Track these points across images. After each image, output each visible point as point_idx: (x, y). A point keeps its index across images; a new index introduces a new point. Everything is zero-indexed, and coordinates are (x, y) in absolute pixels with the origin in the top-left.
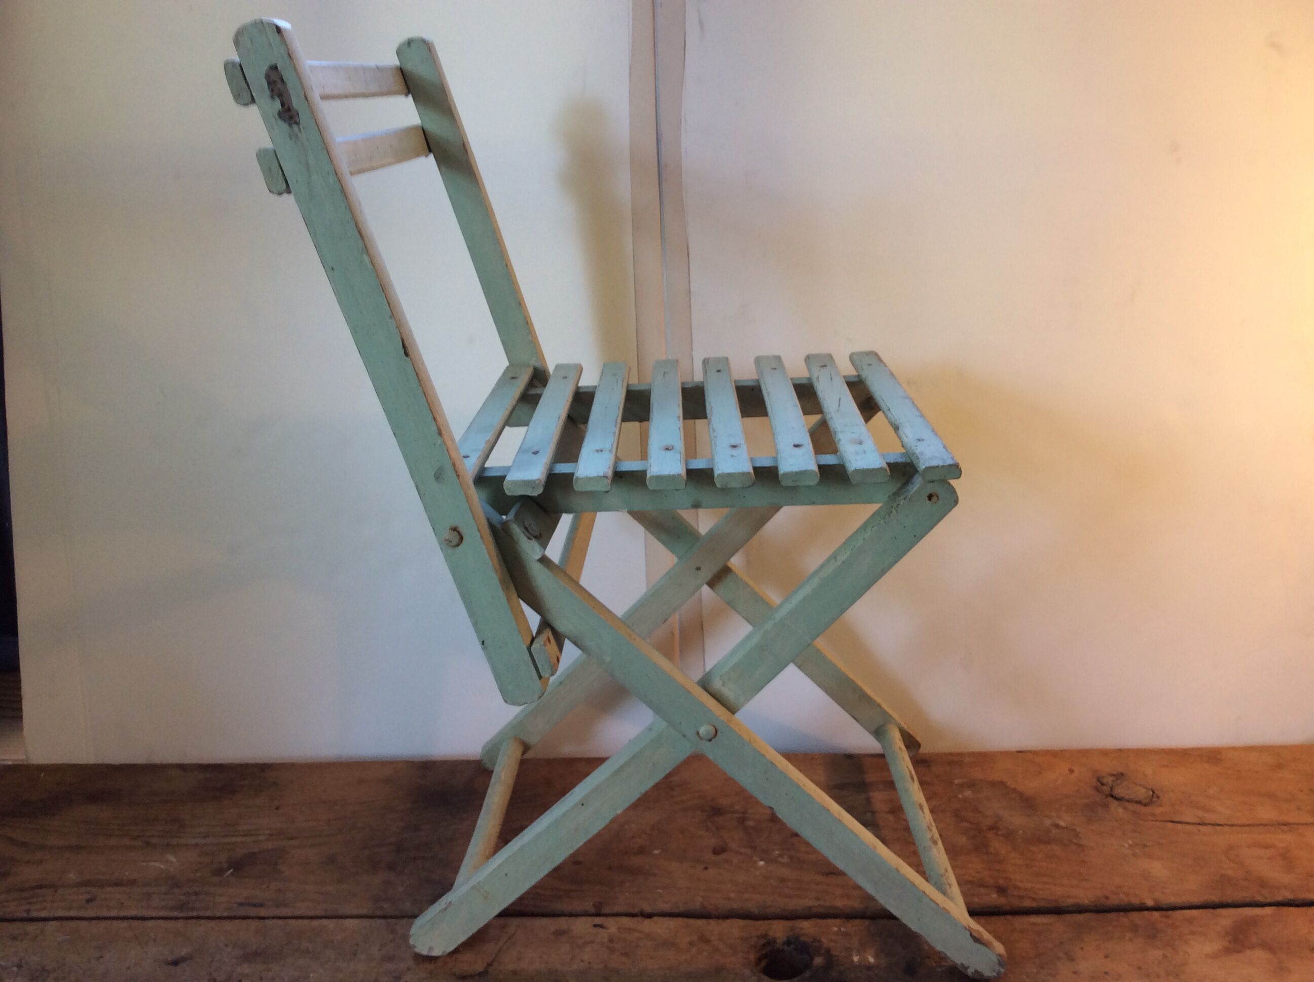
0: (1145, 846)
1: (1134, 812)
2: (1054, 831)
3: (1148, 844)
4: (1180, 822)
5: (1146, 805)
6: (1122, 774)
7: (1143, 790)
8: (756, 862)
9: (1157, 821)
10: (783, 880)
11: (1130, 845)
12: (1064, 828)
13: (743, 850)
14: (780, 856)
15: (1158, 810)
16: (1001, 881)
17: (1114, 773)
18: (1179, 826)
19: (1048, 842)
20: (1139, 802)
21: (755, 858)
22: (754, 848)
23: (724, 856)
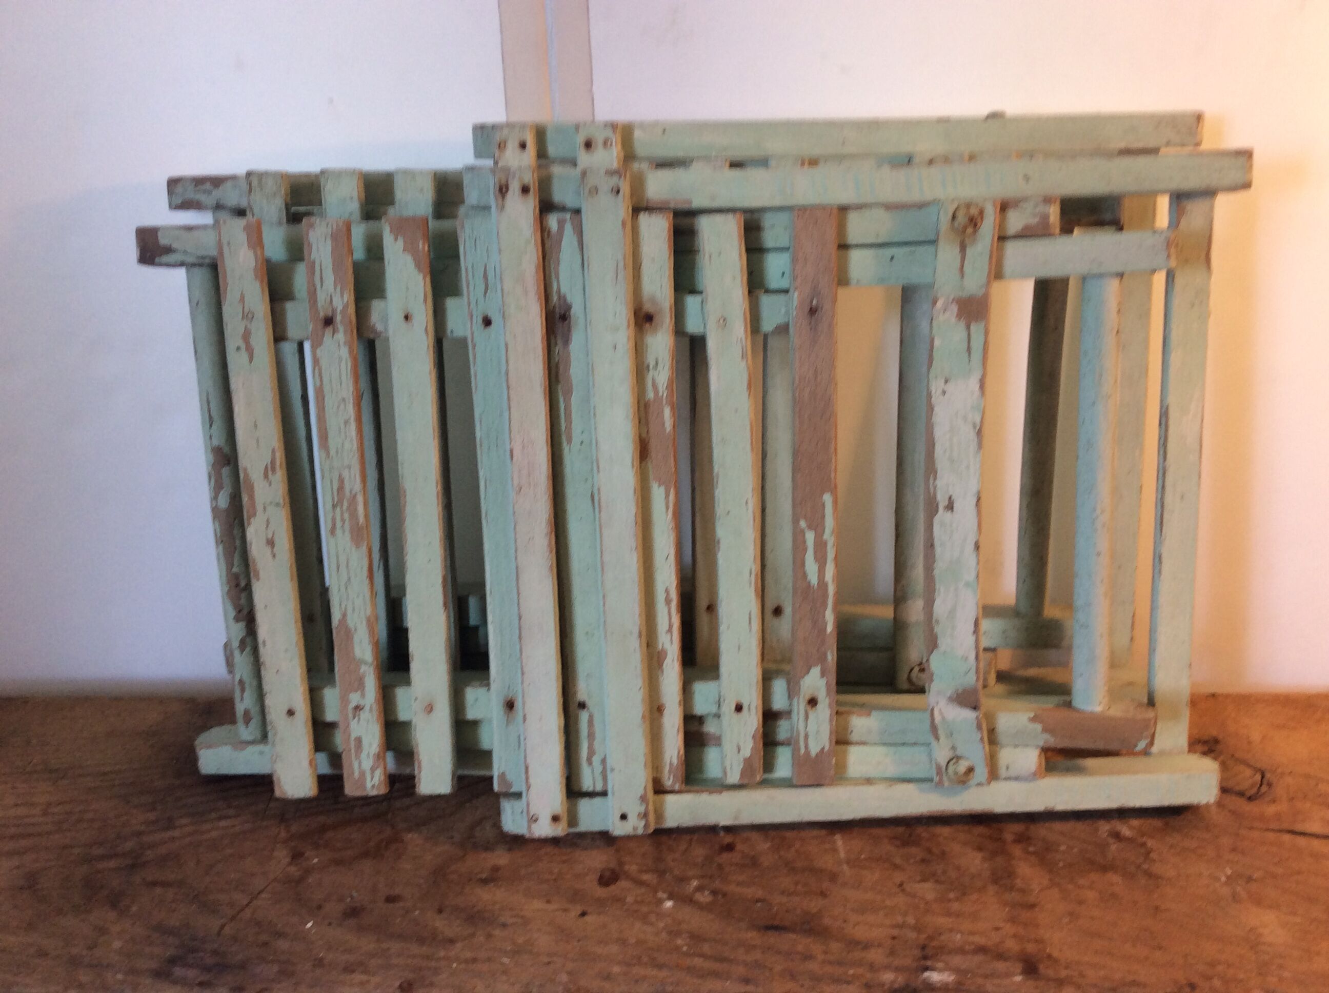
0: (1250, 879)
1: (1233, 812)
2: (1114, 847)
3: (1255, 876)
4: (1303, 834)
5: (1250, 799)
6: (1216, 741)
7: (1248, 772)
8: (660, 902)
9: (1268, 830)
10: (696, 938)
11: (1228, 878)
12: (1129, 840)
13: (646, 877)
14: (700, 889)
15: (1270, 810)
16: (1031, 948)
17: (1206, 738)
18: (1302, 841)
19: (1105, 869)
20: (1241, 794)
21: (661, 895)
22: (661, 873)
23: (614, 889)
